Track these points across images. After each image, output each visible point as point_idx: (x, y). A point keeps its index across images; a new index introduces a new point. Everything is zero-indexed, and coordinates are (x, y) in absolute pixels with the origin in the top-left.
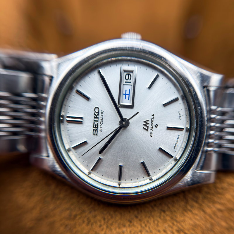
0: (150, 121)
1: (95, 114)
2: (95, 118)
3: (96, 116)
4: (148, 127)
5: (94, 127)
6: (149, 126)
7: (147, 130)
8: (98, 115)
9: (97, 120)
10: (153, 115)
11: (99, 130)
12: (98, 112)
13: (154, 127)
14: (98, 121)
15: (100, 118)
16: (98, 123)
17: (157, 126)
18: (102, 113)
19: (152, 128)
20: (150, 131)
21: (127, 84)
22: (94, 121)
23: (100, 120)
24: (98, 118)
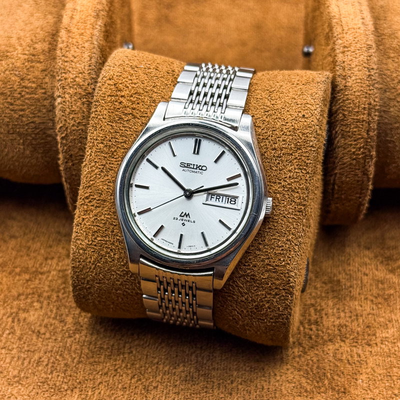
0: (189, 219)
1: (200, 166)
2: (197, 165)
3: (198, 167)
4: (183, 216)
5: (187, 164)
6: (185, 218)
7: (180, 216)
8: (199, 169)
9: (195, 167)
10: (194, 222)
11: (184, 168)
12: (202, 169)
13: (183, 222)
14: (193, 168)
15: (195, 170)
16: (191, 168)
17: (184, 225)
18: (201, 173)
19: (182, 220)
20: (179, 218)
21: (227, 200)
22: (194, 165)
23: (194, 170)
24: (196, 169)
